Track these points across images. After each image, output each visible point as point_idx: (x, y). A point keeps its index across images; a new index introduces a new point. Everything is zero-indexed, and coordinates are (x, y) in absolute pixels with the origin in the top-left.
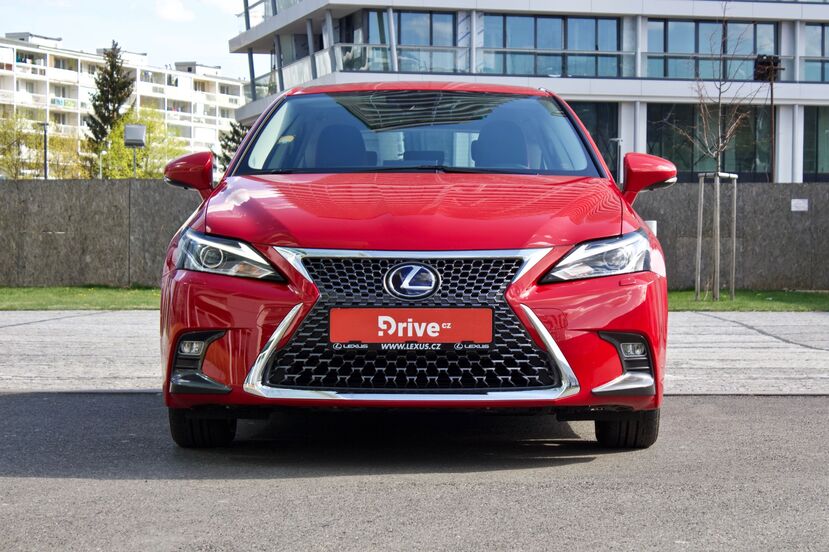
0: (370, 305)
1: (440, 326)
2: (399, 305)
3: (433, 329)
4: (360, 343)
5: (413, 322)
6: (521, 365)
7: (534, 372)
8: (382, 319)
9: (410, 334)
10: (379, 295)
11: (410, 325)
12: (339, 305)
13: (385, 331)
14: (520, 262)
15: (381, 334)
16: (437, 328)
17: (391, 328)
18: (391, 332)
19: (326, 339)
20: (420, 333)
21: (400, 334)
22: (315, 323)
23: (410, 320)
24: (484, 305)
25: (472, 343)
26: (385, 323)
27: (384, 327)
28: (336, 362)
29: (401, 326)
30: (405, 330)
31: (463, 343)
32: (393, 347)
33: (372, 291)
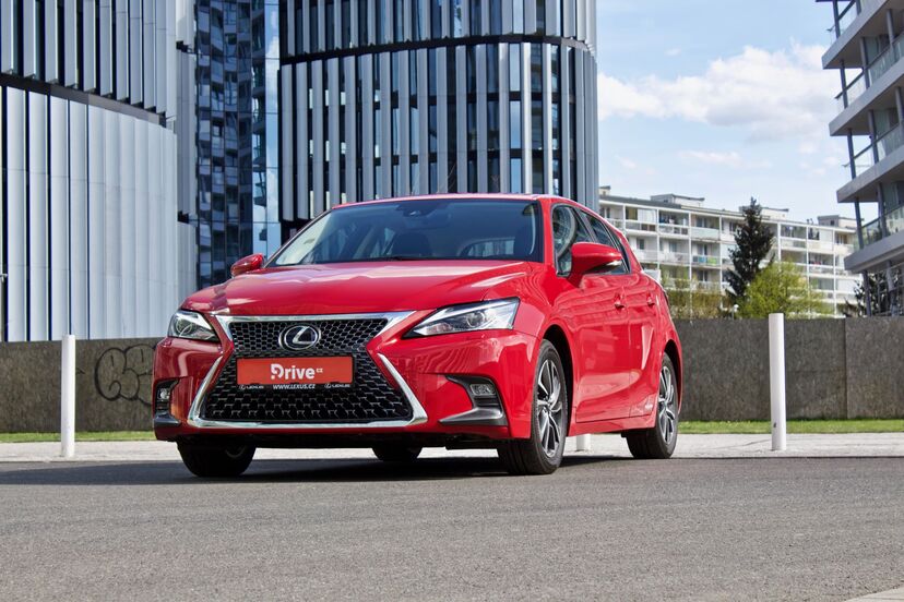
0: (267, 356)
1: (315, 371)
2: (287, 356)
3: (310, 373)
4: (258, 385)
5: (295, 368)
6: (380, 400)
7: (391, 407)
8: (273, 366)
9: (294, 377)
10: (274, 348)
11: (294, 371)
12: (246, 357)
13: (276, 376)
14: (385, 322)
15: (273, 377)
16: (313, 373)
17: (281, 373)
18: (280, 376)
19: (235, 383)
20: (301, 377)
21: (287, 377)
22: (229, 370)
23: (293, 367)
24: (349, 354)
25: (338, 383)
26: (276, 369)
27: (276, 372)
28: (246, 400)
29: (288, 371)
30: (290, 374)
31: (332, 383)
32: (281, 387)
33: (269, 346)
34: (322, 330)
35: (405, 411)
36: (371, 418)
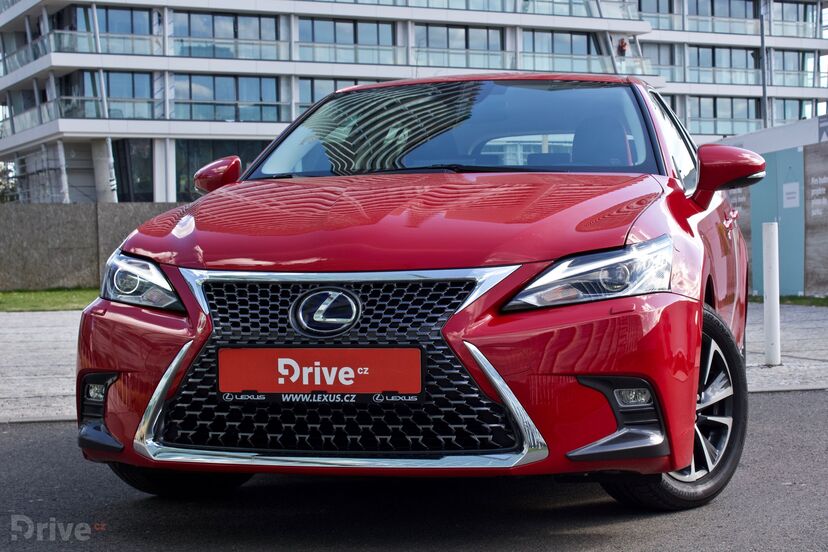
0: (270, 344)
1: (356, 372)
2: (305, 344)
3: (346, 375)
4: (255, 393)
5: (321, 366)
6: (467, 421)
7: (485, 431)
8: (282, 362)
9: (318, 381)
10: (282, 330)
11: (317, 370)
12: (233, 344)
13: (287, 378)
14: (471, 285)
15: (281, 381)
16: (352, 374)
17: (295, 374)
18: (294, 379)
19: (215, 388)
20: (330, 381)
21: (306, 381)
23: (317, 363)
24: (414, 344)
25: (395, 393)
26: (287, 367)
27: (285, 372)
28: (235, 416)
29: (307, 371)
30: (311, 376)
31: (385, 393)
32: (296, 398)
33: (274, 325)
34: (364, 298)
35: (510, 439)
36: (451, 449)
